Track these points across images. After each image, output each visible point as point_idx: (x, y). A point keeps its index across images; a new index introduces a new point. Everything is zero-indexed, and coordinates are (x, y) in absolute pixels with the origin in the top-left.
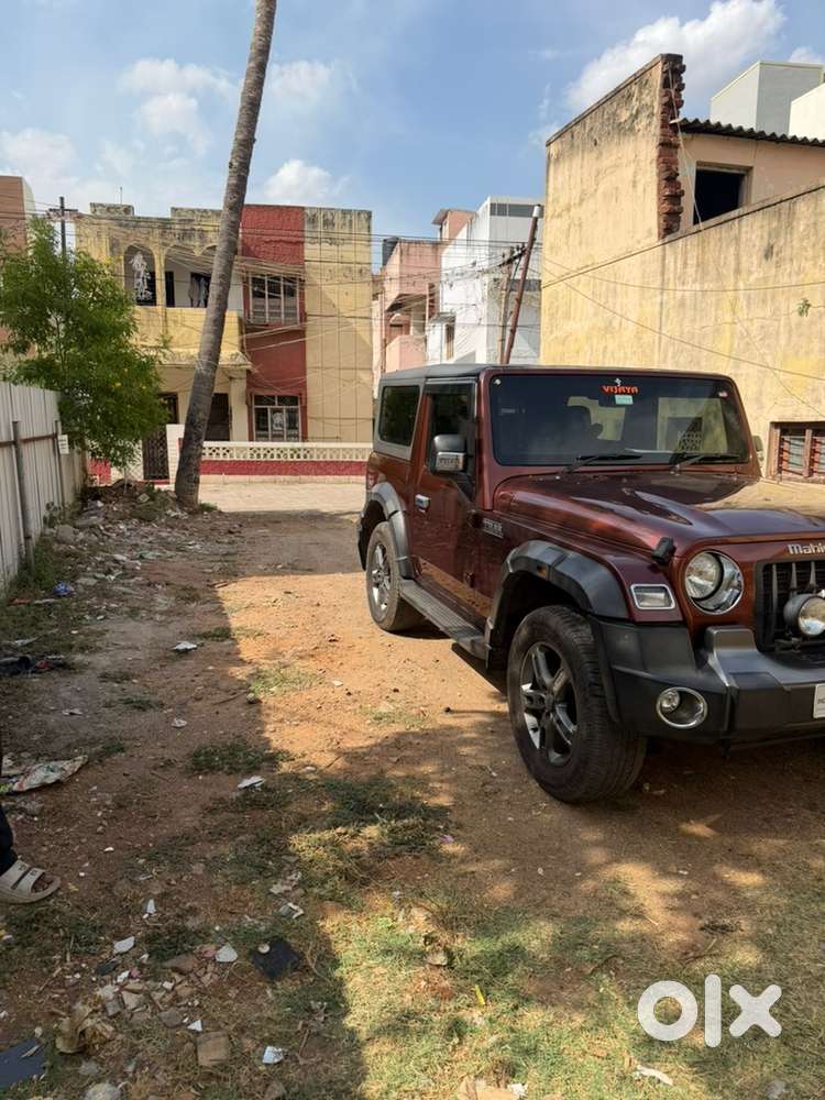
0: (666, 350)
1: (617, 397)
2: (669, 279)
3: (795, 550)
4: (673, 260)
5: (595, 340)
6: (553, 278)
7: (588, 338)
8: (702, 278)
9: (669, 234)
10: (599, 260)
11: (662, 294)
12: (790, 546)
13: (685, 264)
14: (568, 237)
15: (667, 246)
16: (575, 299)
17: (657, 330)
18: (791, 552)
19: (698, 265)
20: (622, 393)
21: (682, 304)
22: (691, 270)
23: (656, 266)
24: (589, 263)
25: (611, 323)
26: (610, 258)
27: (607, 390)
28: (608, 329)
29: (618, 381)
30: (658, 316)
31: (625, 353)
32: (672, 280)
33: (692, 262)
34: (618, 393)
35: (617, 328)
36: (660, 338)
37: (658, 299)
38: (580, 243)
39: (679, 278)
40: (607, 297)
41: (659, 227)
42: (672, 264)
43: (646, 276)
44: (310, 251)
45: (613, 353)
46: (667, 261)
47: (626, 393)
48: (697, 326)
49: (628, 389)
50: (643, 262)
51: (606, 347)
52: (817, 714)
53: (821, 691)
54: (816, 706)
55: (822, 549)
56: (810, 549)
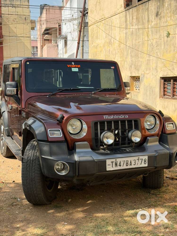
0: (128, 51)
1: (72, 68)
2: (128, 24)
3: (106, 117)
4: (129, 17)
5: (106, 47)
6: (92, 23)
7: (104, 46)
8: (138, 23)
9: (127, 6)
10: (107, 16)
11: (126, 29)
12: (104, 116)
13: (133, 18)
14: (96, 7)
15: (127, 11)
16: (99, 31)
17: (125, 44)
18: (105, 118)
19: (136, 19)
20: (74, 67)
21: (132, 33)
22: (135, 21)
23: (123, 19)
24: (103, 17)
25: (111, 40)
26: (109, 16)
27: (69, 66)
28: (110, 43)
29: (73, 63)
30: (125, 38)
31: (116, 52)
32: (129, 25)
33: (135, 17)
34: (73, 67)
35: (113, 42)
36: (126, 47)
37: (125, 32)
38: (100, 9)
39: (131, 23)
40: (109, 31)
41: (124, 4)
42: (129, 18)
43: (121, 22)
45: (112, 52)
46: (127, 17)
47: (76, 67)
48: (137, 42)
49: (77, 66)
50: (120, 18)
51: (109, 50)
52: (108, 169)
53: (108, 162)
54: (107, 167)
55: (116, 117)
56: (112, 117)
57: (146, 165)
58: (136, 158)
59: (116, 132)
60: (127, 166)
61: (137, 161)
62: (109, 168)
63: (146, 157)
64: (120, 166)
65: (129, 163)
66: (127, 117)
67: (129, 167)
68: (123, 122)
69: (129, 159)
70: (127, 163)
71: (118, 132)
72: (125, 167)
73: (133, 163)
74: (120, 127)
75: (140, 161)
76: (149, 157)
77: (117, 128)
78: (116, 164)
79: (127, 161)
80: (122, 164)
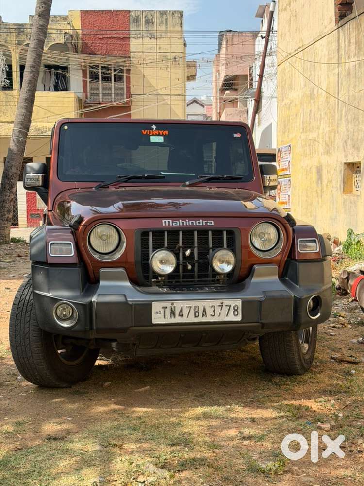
0: (342, 111)
1: (151, 137)
2: (342, 55)
3: (166, 223)
4: (343, 40)
5: (305, 105)
6: (283, 58)
7: (302, 103)
8: (358, 52)
9: (342, 19)
10: (306, 43)
11: (338, 67)
12: (163, 221)
13: (350, 42)
14: (290, 26)
15: (340, 29)
16: (295, 74)
17: (337, 97)
18: (164, 224)
19: (356, 44)
20: (156, 135)
21: (349, 74)
22: (353, 47)
23: (334, 46)
24: (301, 45)
25: (313, 91)
26: (311, 41)
27: (145, 133)
28: (312, 96)
29: (154, 127)
30: (337, 84)
31: (321, 115)
32: (343, 57)
33: (353, 41)
34: (153, 135)
35: (316, 95)
36: (338, 102)
37: (336, 71)
38: (296, 30)
39: (347, 53)
40: (311, 72)
41: (336, 15)
42: (343, 43)
43: (330, 52)
44: (135, 44)
46: (340, 41)
47: (159, 135)
48: (357, 90)
49: (161, 132)
50: (328, 43)
51: (311, 111)
52: (155, 321)
53: (156, 307)
54: (154, 316)
55: (188, 223)
56: (179, 223)
57: (239, 318)
58: (218, 302)
59: (188, 252)
60: (195, 317)
61: (218, 310)
62: (158, 319)
63: (239, 303)
64: (182, 316)
65: (201, 312)
66: (211, 223)
67: (200, 319)
68: (203, 233)
69: (201, 304)
70: (195, 312)
71: (192, 254)
72: (192, 319)
73: (209, 312)
74: (196, 244)
75: (225, 309)
76: (244, 303)
77: (188, 244)
78: (173, 313)
79: (195, 307)
80: (185, 312)
